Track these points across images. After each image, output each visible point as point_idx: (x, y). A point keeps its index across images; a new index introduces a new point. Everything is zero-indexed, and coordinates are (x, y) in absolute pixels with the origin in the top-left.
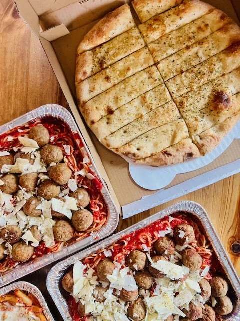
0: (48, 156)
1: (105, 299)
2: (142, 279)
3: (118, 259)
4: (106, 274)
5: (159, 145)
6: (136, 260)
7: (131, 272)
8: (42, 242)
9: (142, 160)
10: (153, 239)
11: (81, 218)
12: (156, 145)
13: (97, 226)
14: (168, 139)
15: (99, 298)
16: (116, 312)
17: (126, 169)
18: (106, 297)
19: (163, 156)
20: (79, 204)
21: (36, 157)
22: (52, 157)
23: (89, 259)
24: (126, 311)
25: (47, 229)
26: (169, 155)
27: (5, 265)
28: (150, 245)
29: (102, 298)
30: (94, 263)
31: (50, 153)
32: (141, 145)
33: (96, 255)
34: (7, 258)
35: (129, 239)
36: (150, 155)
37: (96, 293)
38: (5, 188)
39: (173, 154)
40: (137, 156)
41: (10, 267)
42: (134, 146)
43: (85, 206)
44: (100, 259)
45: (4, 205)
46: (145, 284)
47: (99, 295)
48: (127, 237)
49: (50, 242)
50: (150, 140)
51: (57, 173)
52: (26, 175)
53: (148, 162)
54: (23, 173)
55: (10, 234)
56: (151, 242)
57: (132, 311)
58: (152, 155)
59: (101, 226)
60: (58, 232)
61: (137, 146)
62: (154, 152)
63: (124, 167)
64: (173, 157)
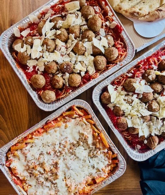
0: (87, 11)
1: (132, 101)
2: (155, 86)
3: (138, 75)
4: (132, 84)
5: (153, 6)
6: (150, 73)
7: (147, 83)
8: (87, 72)
9: (143, 17)
10: (158, 61)
11: (112, 50)
12: (150, 6)
13: (121, 57)
14: (158, 2)
15: (129, 101)
16: (140, 109)
17: (132, 27)
18: (133, 99)
19: (157, 12)
20: (109, 43)
21: (78, 15)
22: (89, 12)
23: (117, 81)
24: (147, 108)
25: (89, 63)
26: (161, 10)
27: (63, 92)
28: (157, 65)
29: (130, 101)
30: (121, 83)
31: (88, 9)
32: (141, 7)
33: (121, 78)
34: (64, 87)
35: (143, 63)
36: (147, 13)
37: (126, 98)
38: (61, 36)
39: (163, 10)
40: (139, 14)
41: (67, 93)
42: (137, 7)
43: (112, 45)
44: (125, 79)
45: (60, 49)
46: (157, 88)
47: (129, 99)
48: (141, 62)
49: (92, 71)
50: (147, 4)
51: (95, 20)
52: (73, 26)
53: (147, 18)
54: (71, 26)
55: (67, 66)
56: (157, 63)
57: (151, 106)
58: (149, 13)
59: (124, 56)
60: (98, 61)
61: (139, 7)
62: (150, 11)
63: (130, 25)
64: (163, 12)
